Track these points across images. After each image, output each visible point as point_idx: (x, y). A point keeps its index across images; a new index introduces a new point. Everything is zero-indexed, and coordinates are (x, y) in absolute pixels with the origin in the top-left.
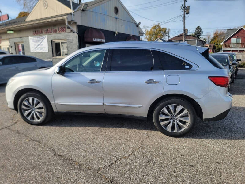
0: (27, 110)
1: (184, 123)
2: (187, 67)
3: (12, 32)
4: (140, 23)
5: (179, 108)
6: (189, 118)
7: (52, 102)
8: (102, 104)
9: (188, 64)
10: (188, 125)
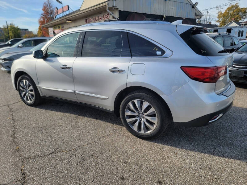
0: (24, 91)
1: (152, 124)
2: (159, 53)
3: (70, 22)
4: (197, 3)
5: (146, 105)
6: (157, 118)
7: (37, 86)
8: (73, 91)
9: (160, 49)
10: (155, 127)
